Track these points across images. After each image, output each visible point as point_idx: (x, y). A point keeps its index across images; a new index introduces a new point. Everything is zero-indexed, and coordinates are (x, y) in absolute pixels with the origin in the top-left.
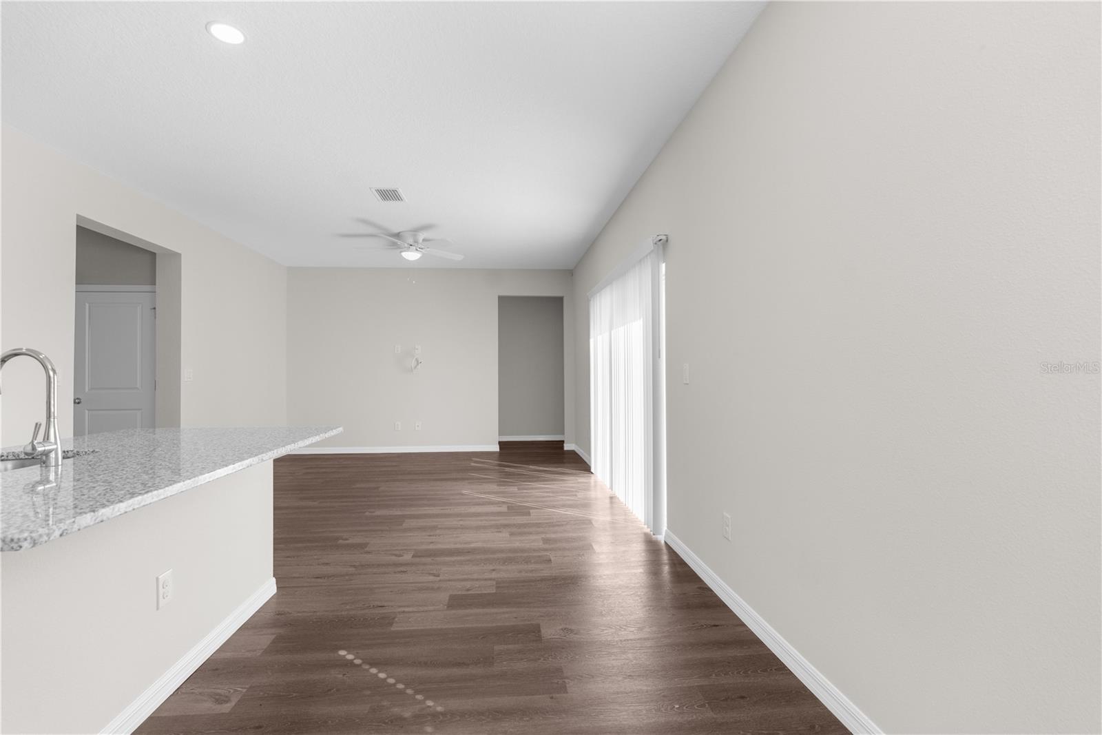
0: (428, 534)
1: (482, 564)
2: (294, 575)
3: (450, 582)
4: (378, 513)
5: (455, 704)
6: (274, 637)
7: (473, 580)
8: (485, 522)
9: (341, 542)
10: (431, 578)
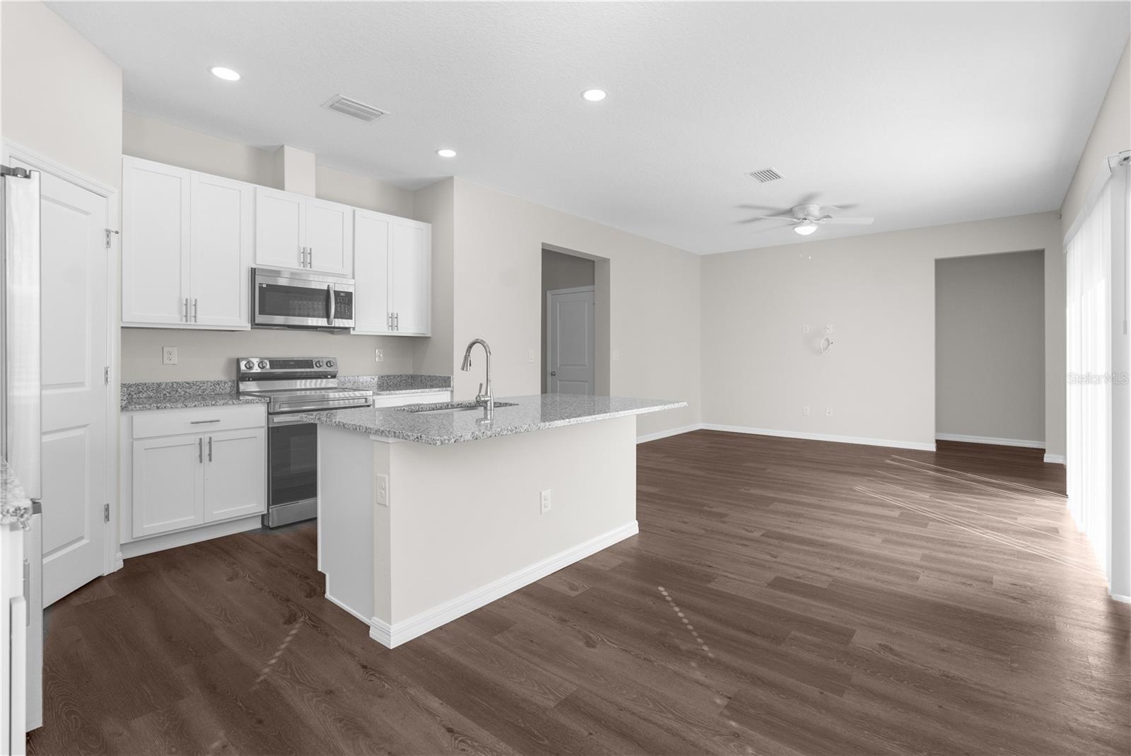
0: (790, 519)
1: (829, 560)
2: (657, 525)
3: (784, 566)
4: (752, 491)
5: (726, 658)
6: (621, 562)
7: (809, 570)
8: (861, 522)
9: (706, 508)
10: (768, 557)
